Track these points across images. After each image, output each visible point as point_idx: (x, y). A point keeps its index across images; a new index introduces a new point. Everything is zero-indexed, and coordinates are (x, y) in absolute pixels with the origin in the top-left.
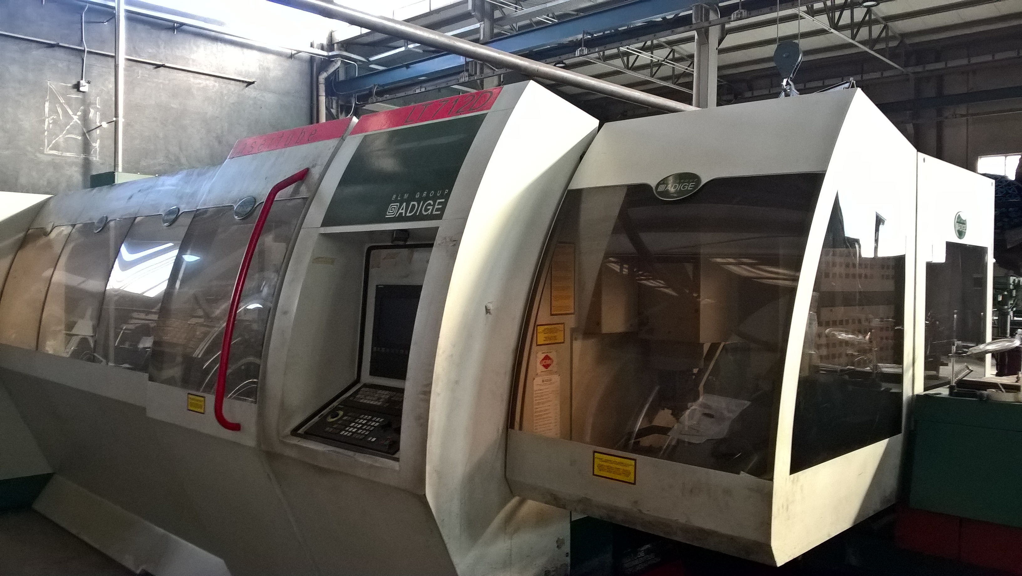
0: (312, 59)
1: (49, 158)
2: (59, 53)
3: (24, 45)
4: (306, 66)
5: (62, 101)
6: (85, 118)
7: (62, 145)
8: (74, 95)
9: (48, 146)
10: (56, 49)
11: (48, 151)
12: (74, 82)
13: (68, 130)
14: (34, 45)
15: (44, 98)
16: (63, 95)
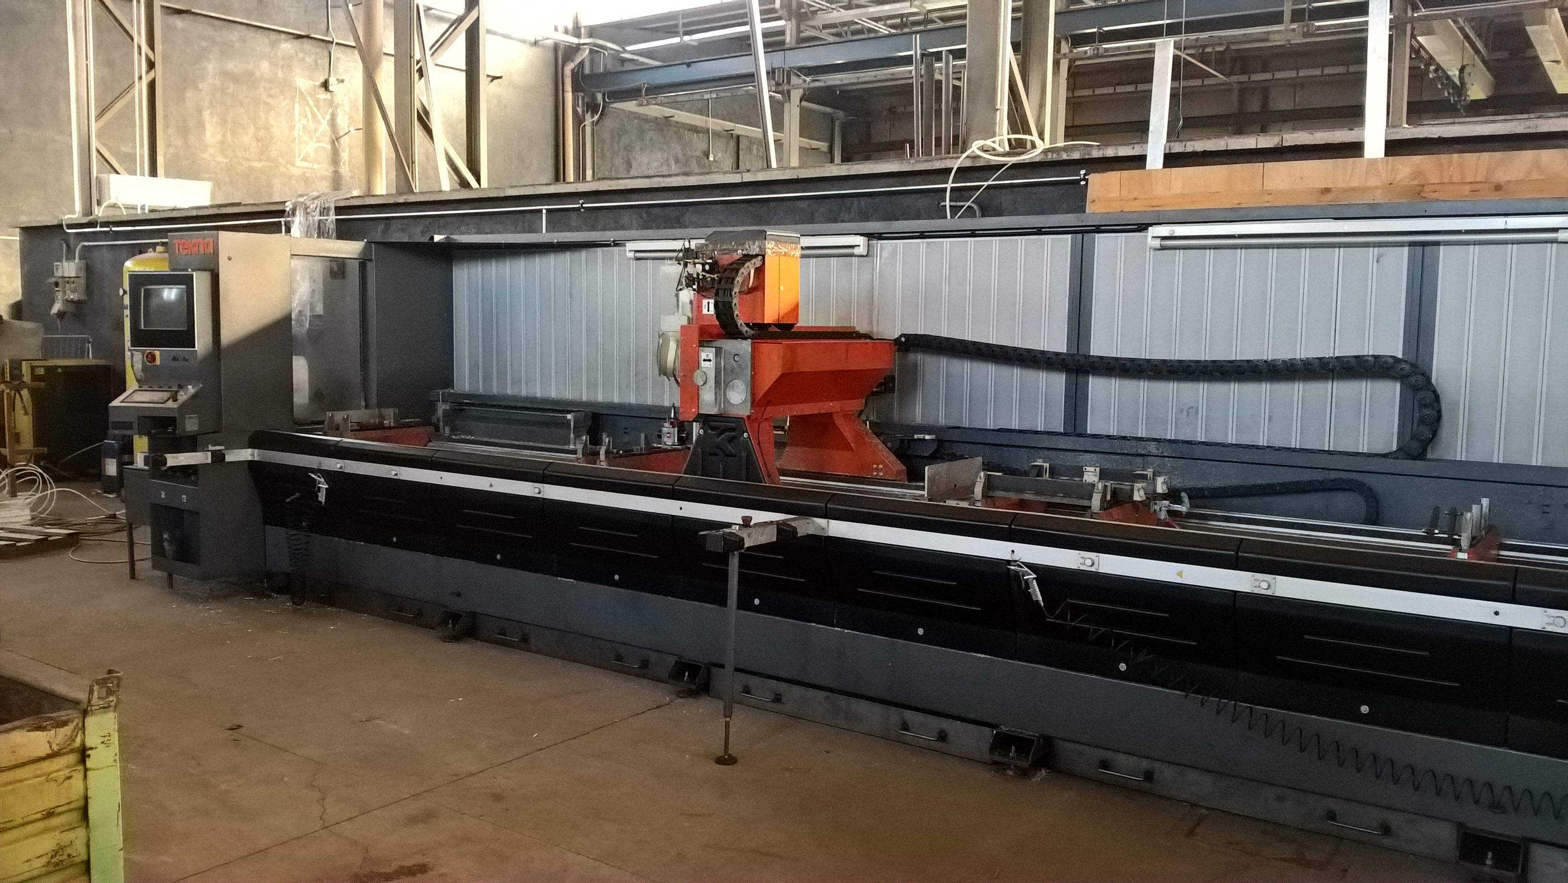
0: (556, 47)
1: (300, 172)
2: (306, 44)
3: (273, 36)
4: (551, 55)
5: (311, 103)
6: (333, 123)
7: (312, 156)
8: (322, 95)
9: (299, 156)
10: (305, 40)
11: (299, 163)
12: (322, 80)
13: (317, 138)
14: (283, 36)
15: (293, 98)
16: (311, 95)
